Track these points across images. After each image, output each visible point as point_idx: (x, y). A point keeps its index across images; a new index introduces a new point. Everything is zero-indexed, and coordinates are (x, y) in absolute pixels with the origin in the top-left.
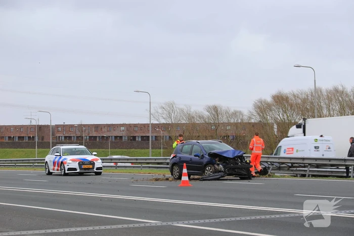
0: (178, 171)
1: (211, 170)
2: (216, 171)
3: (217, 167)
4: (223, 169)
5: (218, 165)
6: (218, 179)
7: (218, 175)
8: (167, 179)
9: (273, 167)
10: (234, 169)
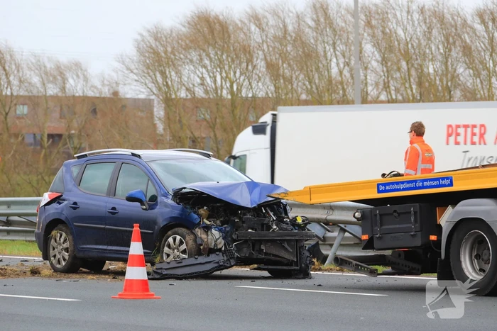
0: (65, 245)
1: (184, 247)
2: (200, 250)
3: (204, 236)
4: (221, 244)
5: (207, 229)
6: (207, 276)
7: (206, 263)
8: (35, 272)
9: (344, 238)
10: (255, 243)
